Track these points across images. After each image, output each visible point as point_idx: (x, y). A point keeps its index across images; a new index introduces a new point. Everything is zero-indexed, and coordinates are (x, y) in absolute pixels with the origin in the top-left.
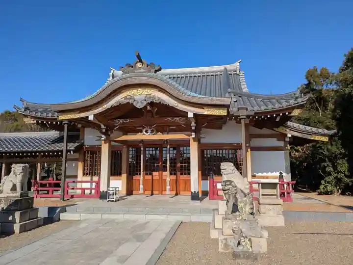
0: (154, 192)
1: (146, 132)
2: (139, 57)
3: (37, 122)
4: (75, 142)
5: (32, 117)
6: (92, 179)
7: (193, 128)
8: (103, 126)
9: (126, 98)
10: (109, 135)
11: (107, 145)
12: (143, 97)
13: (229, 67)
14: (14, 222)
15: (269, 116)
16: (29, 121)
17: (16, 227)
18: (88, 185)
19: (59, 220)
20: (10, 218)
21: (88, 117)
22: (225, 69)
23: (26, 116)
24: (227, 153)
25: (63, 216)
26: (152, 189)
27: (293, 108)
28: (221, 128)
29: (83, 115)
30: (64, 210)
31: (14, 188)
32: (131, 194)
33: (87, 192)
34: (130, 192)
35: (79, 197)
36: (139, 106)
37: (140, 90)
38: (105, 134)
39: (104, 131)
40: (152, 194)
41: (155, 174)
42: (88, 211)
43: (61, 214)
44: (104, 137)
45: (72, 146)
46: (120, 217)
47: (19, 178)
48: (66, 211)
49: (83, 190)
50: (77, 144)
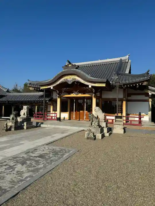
0: (80, 119)
1: (75, 93)
2: (69, 62)
3: (34, 89)
4: (49, 97)
5: (32, 87)
6: (55, 112)
7: (94, 92)
8: (57, 91)
9: (64, 79)
10: (60, 95)
11: (59, 99)
12: (71, 79)
13: (123, 58)
14: (24, 125)
15: (134, 85)
16: (31, 89)
17: (25, 127)
18: (53, 115)
19: (40, 127)
20: (23, 125)
21: (50, 88)
22: (121, 59)
23: (30, 87)
24: (114, 102)
25: (42, 125)
26: (79, 118)
27: (144, 81)
28: (111, 91)
29: (49, 87)
30: (42, 123)
31: (24, 114)
32: (70, 120)
33: (53, 118)
34: (70, 119)
35: (50, 119)
36: (70, 83)
37: (70, 76)
38: (58, 94)
39: (58, 93)
40: (79, 120)
41: (81, 111)
42: (51, 124)
43: (41, 125)
44: (58, 96)
45: (47, 99)
46: (61, 127)
47: (26, 110)
48: (43, 124)
49: (52, 117)
50: (50, 98)
